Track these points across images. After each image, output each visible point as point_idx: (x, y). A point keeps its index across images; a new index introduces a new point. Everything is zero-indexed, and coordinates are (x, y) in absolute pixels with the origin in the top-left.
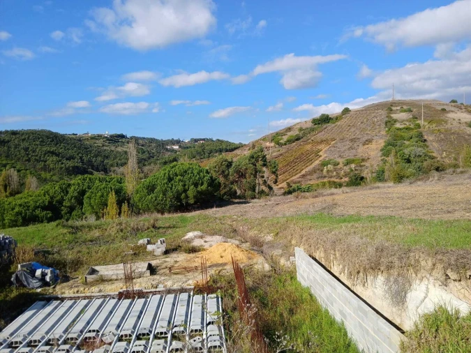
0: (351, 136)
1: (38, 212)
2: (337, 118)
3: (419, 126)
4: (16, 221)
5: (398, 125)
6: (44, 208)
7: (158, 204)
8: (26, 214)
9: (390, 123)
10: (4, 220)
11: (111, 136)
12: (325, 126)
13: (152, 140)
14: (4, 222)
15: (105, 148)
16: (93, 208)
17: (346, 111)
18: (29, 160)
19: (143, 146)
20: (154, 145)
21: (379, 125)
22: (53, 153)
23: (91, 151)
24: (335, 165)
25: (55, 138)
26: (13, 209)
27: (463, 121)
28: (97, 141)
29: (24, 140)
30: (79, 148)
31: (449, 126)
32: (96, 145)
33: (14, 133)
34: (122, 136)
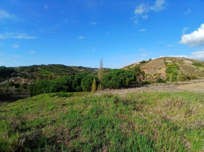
0: (153, 67)
1: (63, 86)
2: (148, 62)
3: (176, 64)
4: (54, 90)
5: (169, 64)
6: (66, 85)
7: (114, 85)
8: (58, 87)
9: (166, 63)
10: (49, 89)
11: (79, 67)
12: (144, 64)
14: (49, 90)
15: (77, 70)
16: (85, 86)
17: (150, 60)
18: (57, 72)
19: (87, 69)
20: (90, 69)
21: (162, 64)
22: (64, 70)
23: (74, 71)
24: (150, 76)
25: (64, 67)
26: (53, 84)
27: (190, 63)
28: (75, 68)
29: (56, 67)
30: (71, 70)
31: (185, 65)
34: (82, 67)
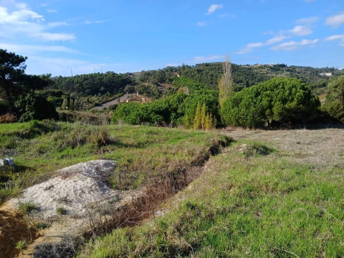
11: (275, 66)
13: (308, 69)
15: (268, 75)
19: (299, 73)
20: (308, 72)
23: (256, 77)
28: (263, 70)
29: (212, 69)
30: (248, 75)
32: (261, 72)
33: (207, 65)
34: (283, 66)
